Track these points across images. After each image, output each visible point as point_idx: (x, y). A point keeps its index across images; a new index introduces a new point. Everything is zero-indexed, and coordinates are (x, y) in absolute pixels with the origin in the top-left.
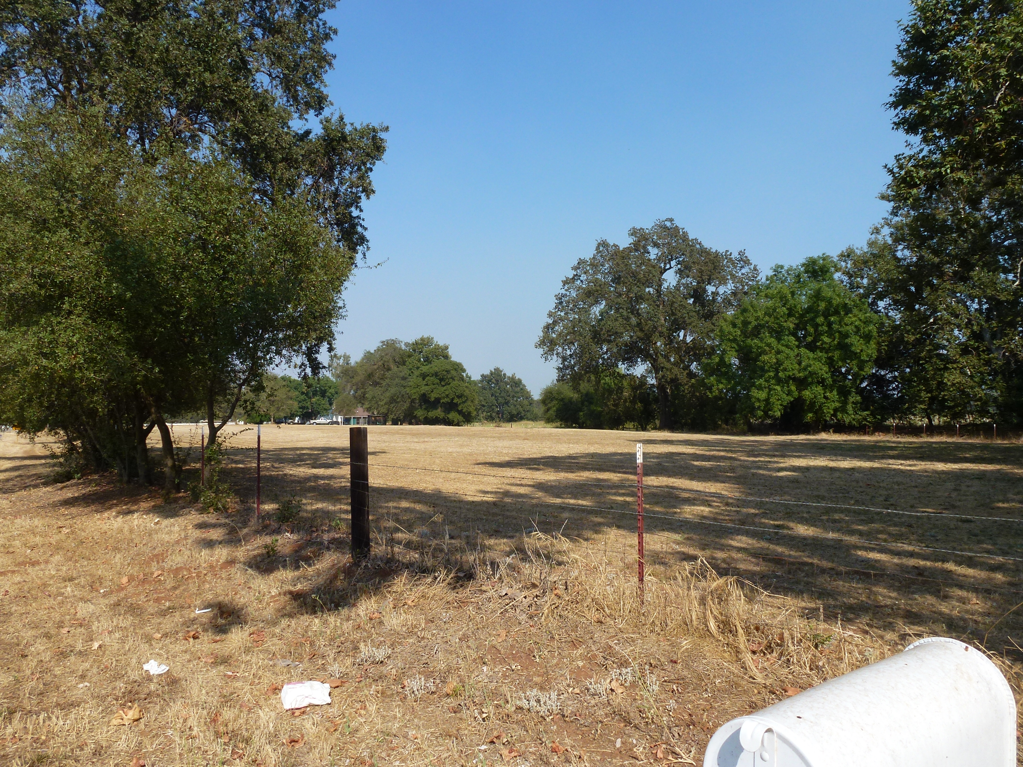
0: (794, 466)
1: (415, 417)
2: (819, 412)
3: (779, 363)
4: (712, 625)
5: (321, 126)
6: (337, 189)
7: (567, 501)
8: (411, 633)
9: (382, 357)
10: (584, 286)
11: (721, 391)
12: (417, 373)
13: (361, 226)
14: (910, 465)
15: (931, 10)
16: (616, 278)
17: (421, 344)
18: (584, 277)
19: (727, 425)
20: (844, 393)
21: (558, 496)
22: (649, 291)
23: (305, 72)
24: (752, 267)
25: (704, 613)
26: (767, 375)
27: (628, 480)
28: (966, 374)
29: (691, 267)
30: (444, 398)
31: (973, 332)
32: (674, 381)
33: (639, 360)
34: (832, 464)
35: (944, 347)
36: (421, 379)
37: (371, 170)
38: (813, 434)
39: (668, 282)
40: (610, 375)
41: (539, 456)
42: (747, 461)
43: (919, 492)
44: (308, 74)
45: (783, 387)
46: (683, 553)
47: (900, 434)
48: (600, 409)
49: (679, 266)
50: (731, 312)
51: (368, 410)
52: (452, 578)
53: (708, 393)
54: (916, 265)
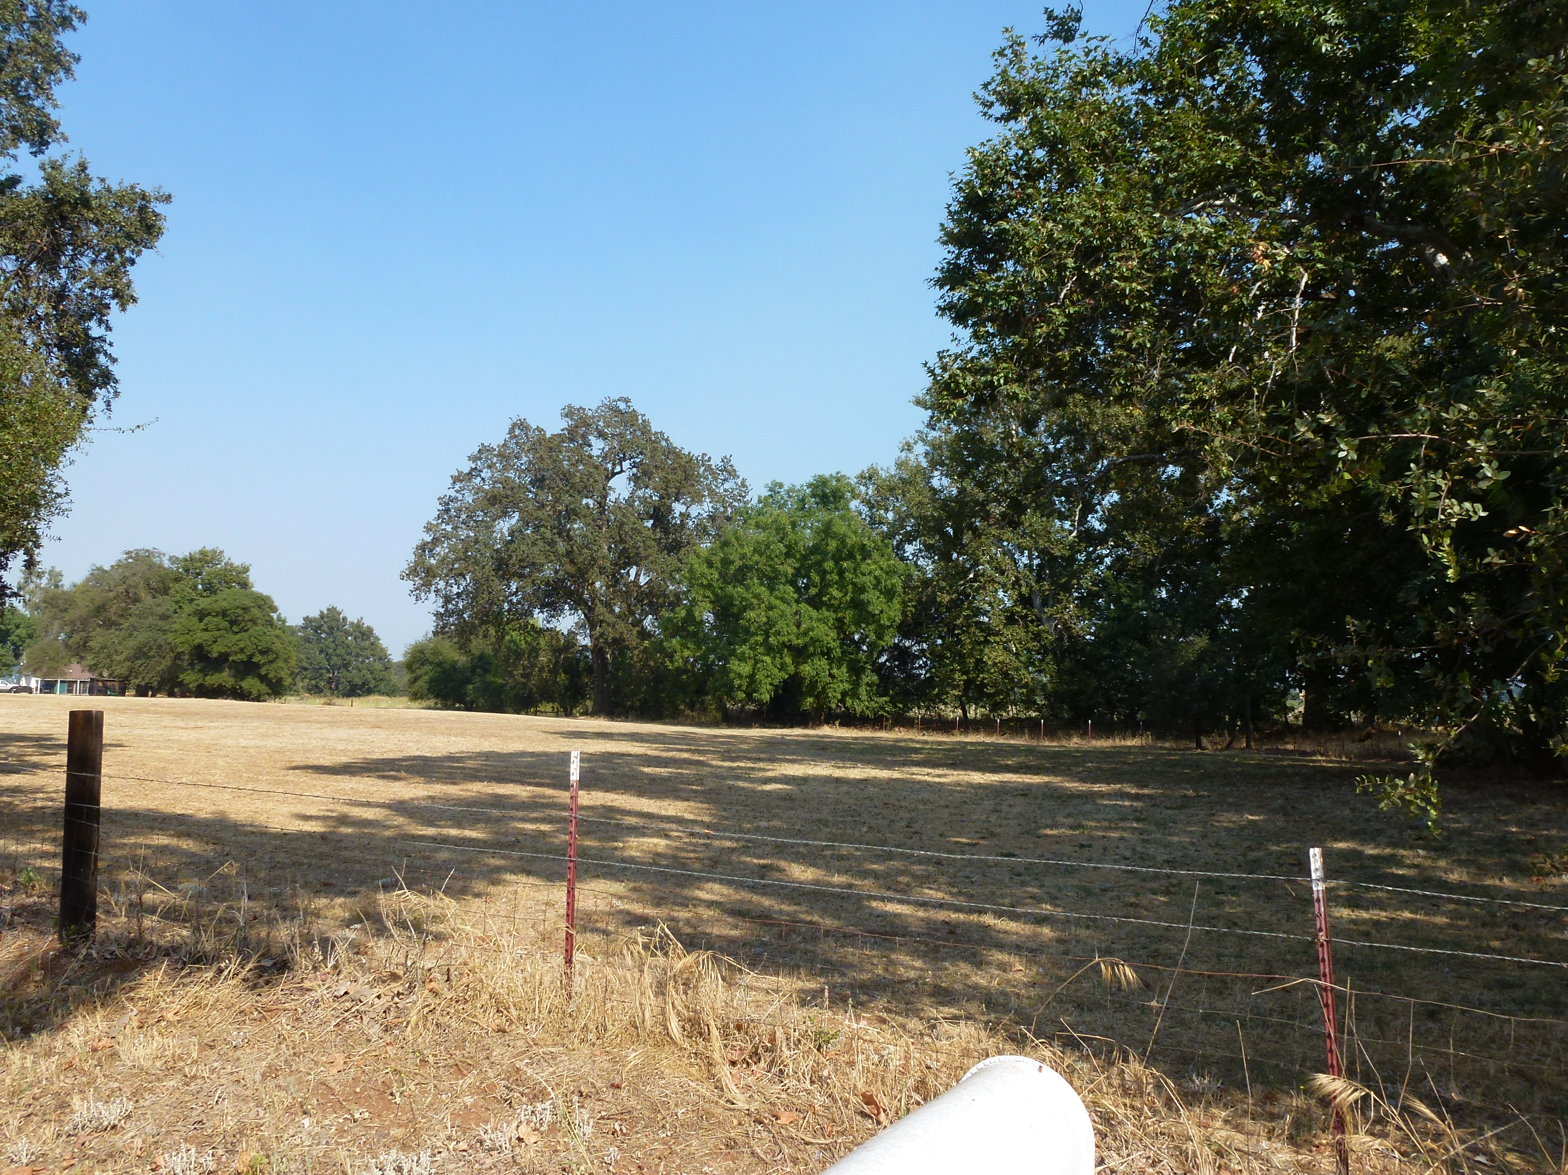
0: (786, 776)
1: (181, 684)
2: (821, 696)
3: (770, 624)
4: (674, 1026)
5: (42, 174)
6: (64, 286)
7: (445, 831)
8: (171, 1069)
9: (124, 579)
10: (486, 487)
11: (686, 661)
12: (188, 608)
13: (106, 354)
14: (939, 776)
15: (990, 167)
16: (537, 480)
17: (200, 560)
18: (486, 473)
19: (692, 711)
20: (856, 670)
21: (430, 823)
22: (587, 504)
23: (17, 74)
24: (739, 481)
25: (663, 1009)
26: (752, 640)
27: (544, 796)
28: (1010, 651)
29: (652, 474)
30: (236, 653)
31: (1021, 595)
32: (618, 643)
33: (567, 607)
34: (838, 773)
35: (985, 613)
36: (196, 619)
37: (133, 262)
38: (813, 728)
39: (617, 492)
40: (520, 628)
41: (399, 755)
42: (721, 767)
43: (951, 814)
44: (22, 79)
45: (774, 658)
46: (628, 913)
47: (927, 729)
48: (500, 681)
49: (635, 470)
50: (706, 545)
51: (92, 668)
52: (250, 970)
53: (668, 663)
54: (957, 500)
